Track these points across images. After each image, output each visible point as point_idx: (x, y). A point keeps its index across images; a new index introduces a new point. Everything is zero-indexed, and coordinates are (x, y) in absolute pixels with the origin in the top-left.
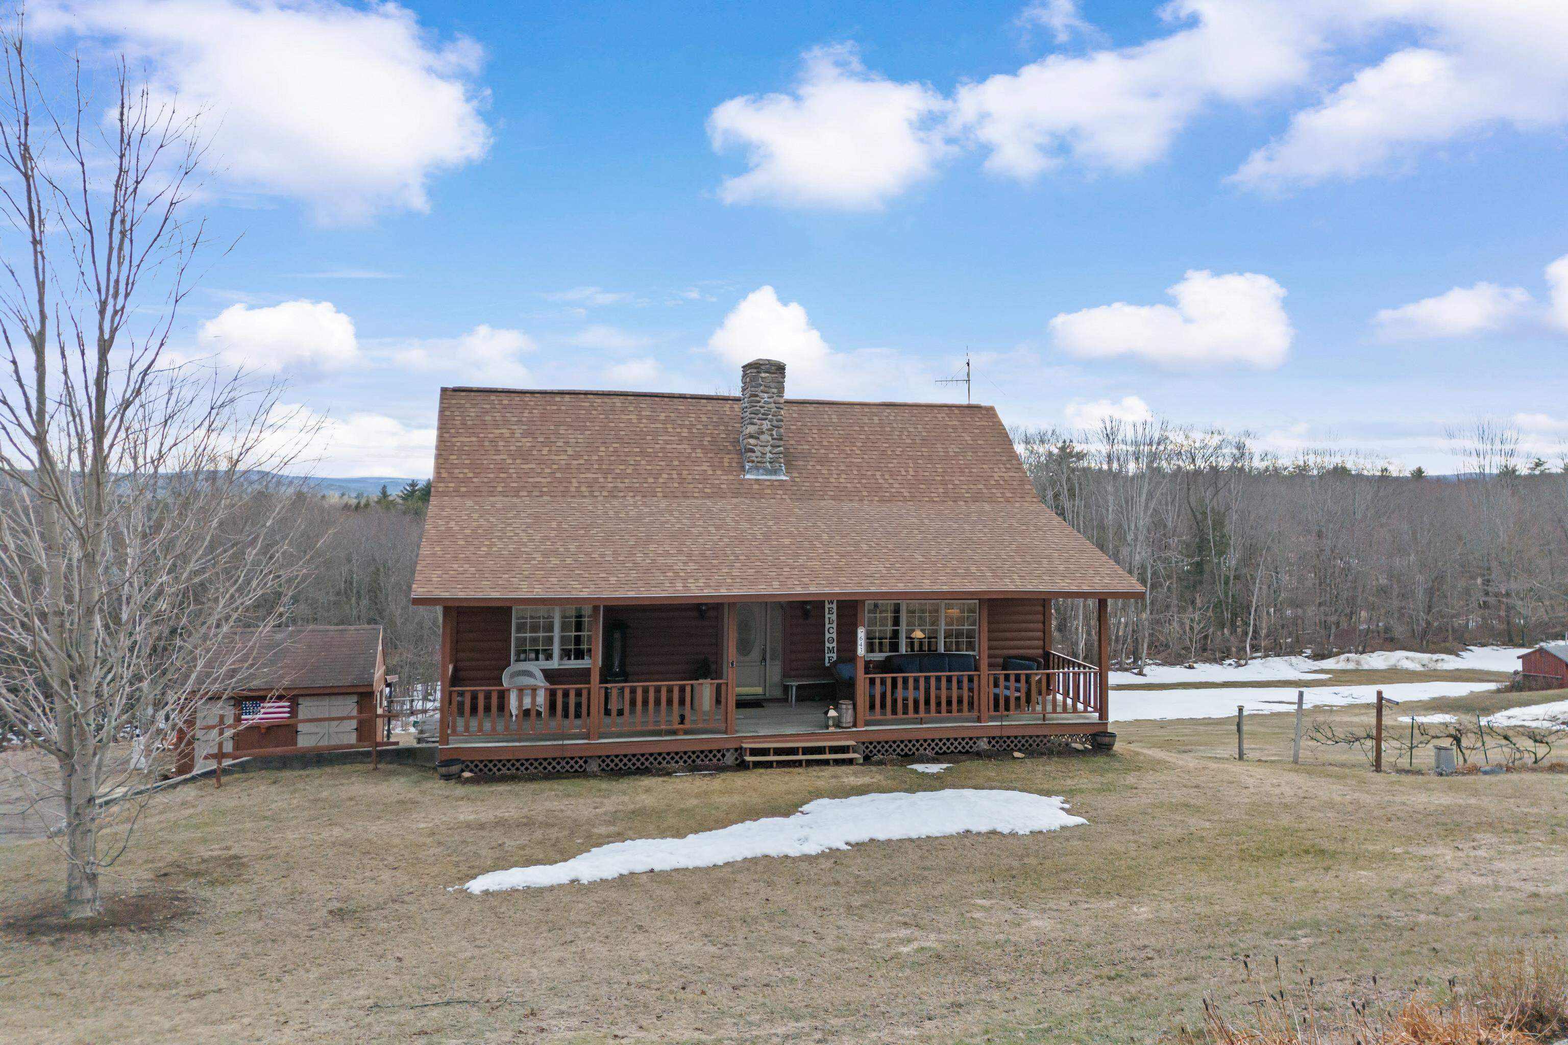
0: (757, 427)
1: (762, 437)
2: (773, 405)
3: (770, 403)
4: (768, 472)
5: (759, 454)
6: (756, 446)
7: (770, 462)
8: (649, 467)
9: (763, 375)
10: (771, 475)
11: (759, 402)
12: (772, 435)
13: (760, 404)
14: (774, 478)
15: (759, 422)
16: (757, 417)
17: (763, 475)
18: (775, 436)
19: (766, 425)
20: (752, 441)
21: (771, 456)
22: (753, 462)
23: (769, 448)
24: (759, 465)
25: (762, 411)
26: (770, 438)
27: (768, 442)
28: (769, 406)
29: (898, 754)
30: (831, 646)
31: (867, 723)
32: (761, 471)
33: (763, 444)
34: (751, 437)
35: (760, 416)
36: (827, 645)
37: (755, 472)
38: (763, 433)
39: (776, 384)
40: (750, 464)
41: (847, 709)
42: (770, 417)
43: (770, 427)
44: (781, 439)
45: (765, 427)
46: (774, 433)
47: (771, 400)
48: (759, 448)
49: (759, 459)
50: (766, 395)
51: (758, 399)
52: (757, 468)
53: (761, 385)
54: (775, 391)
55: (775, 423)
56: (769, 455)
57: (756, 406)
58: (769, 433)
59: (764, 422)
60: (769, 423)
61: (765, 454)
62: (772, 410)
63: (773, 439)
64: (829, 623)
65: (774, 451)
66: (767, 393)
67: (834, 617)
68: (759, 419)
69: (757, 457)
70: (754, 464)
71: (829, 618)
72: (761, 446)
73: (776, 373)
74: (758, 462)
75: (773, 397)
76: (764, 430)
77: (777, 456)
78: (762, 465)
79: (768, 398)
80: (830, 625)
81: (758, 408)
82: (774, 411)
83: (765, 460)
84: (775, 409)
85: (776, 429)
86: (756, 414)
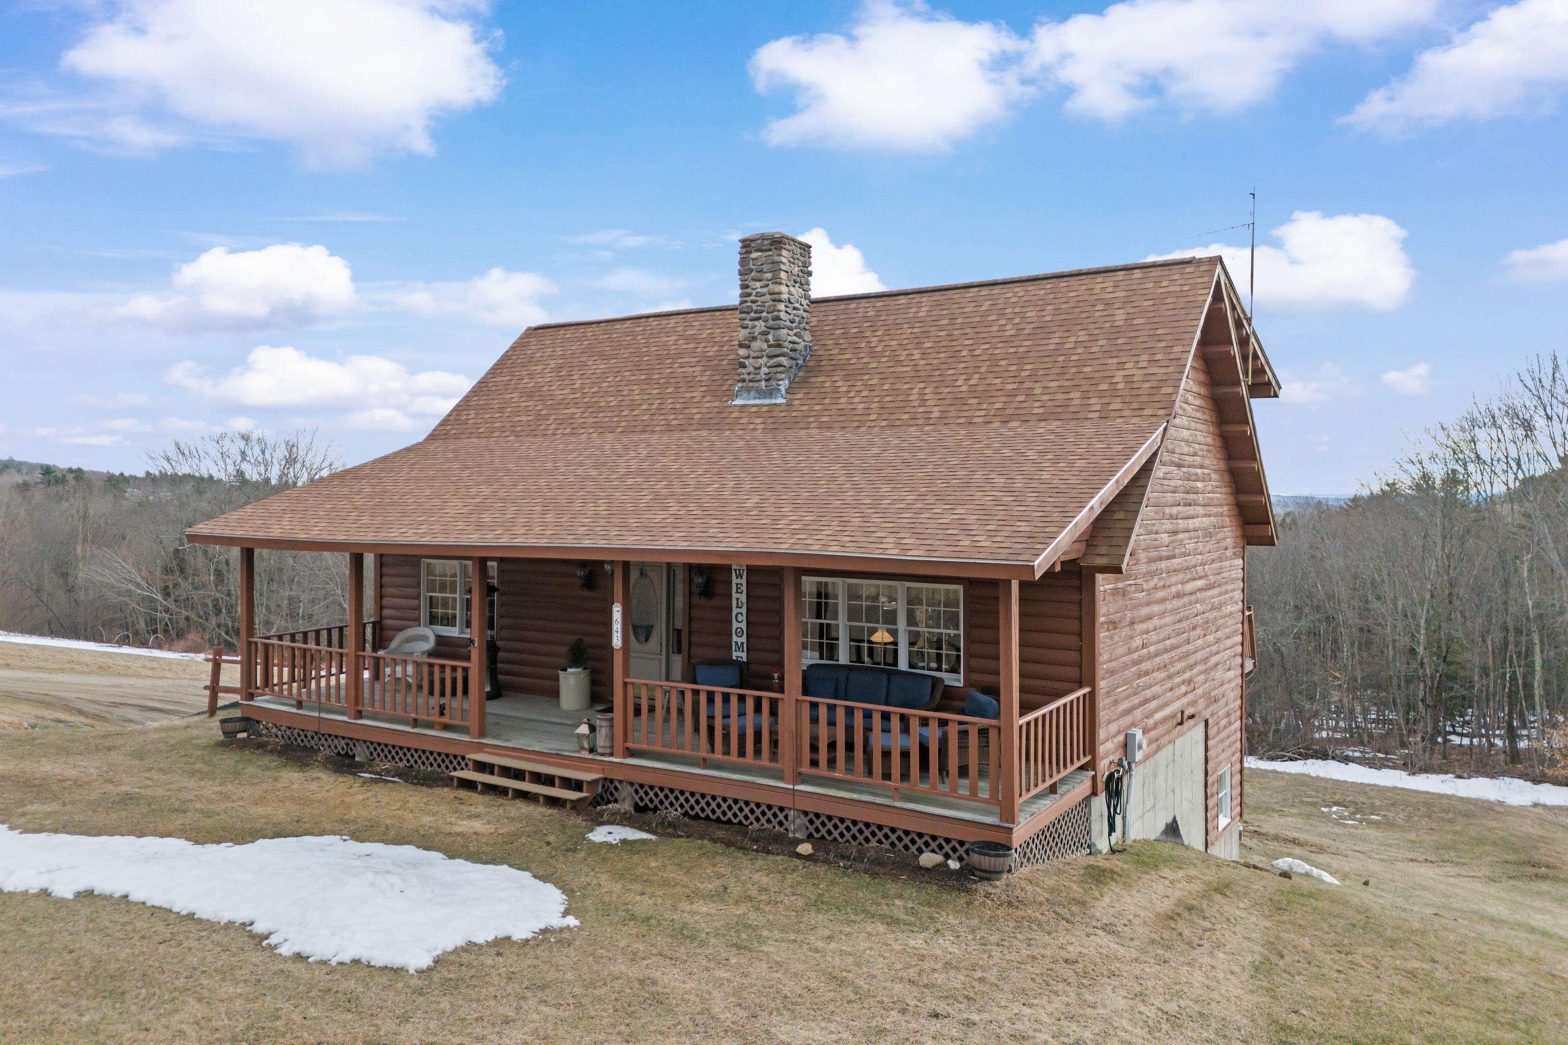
0: (748, 331)
1: (756, 345)
2: (768, 297)
3: (764, 295)
4: (762, 394)
5: (751, 369)
6: (747, 357)
7: (767, 380)
9: (754, 255)
10: (765, 398)
11: (751, 295)
12: (767, 341)
13: (753, 298)
14: (767, 401)
15: (750, 323)
16: (748, 317)
17: (755, 398)
18: (772, 342)
19: (760, 326)
20: (742, 352)
21: (767, 370)
22: (744, 381)
23: (765, 359)
24: (751, 384)
25: (755, 307)
26: (765, 346)
27: (762, 350)
28: (762, 299)
32: (752, 393)
33: (755, 354)
34: (741, 346)
35: (753, 315)
37: (745, 395)
38: (754, 339)
39: (769, 266)
40: (740, 385)
42: (764, 314)
44: (779, 346)
45: (757, 331)
46: (770, 337)
47: (765, 290)
48: (751, 360)
49: (751, 376)
50: (758, 284)
51: (749, 290)
52: (748, 390)
53: (752, 271)
54: (769, 276)
55: (771, 323)
56: (764, 370)
57: (746, 302)
58: (763, 337)
59: (756, 323)
60: (763, 324)
61: (759, 368)
62: (767, 304)
63: (770, 346)
64: (737, 607)
65: (769, 364)
66: (760, 280)
67: (743, 598)
68: (751, 320)
69: (749, 374)
70: (744, 384)
71: (737, 599)
72: (754, 358)
73: (770, 250)
74: (750, 381)
75: (767, 285)
76: (756, 334)
77: (774, 370)
78: (756, 384)
79: (762, 287)
80: (739, 610)
81: (749, 304)
82: (769, 306)
83: (758, 377)
84: (771, 303)
85: (772, 332)
86: (749, 313)
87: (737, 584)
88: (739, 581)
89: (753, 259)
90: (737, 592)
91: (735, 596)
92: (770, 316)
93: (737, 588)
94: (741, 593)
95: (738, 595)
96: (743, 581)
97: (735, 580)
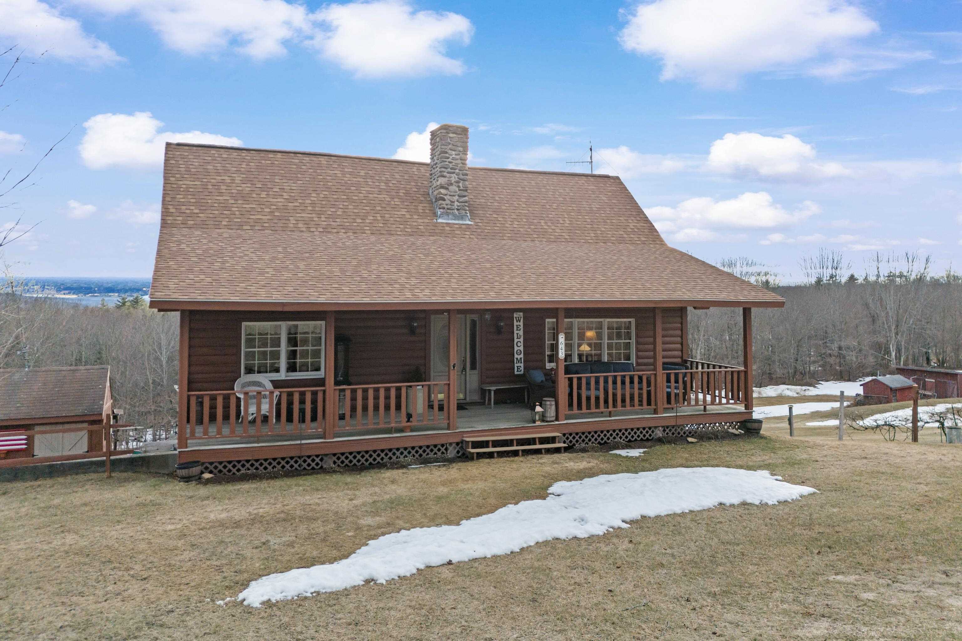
0: (447, 179)
1: (451, 188)
2: (459, 161)
3: (457, 160)
4: (456, 217)
5: (449, 202)
6: (446, 195)
7: (458, 210)
8: (355, 211)
10: (458, 220)
11: (448, 158)
12: (459, 187)
13: (449, 160)
14: (461, 222)
15: (448, 175)
16: (446, 171)
17: (452, 219)
18: (462, 188)
19: (454, 178)
20: (443, 191)
21: (459, 204)
22: (444, 208)
23: (457, 197)
24: (449, 211)
25: (451, 165)
26: (457, 189)
27: (456, 192)
28: (456, 162)
29: (599, 443)
30: (519, 357)
31: (568, 417)
32: (450, 216)
33: (452, 194)
34: (442, 187)
35: (449, 170)
36: (516, 356)
37: (446, 217)
38: (451, 184)
40: (442, 210)
41: (551, 405)
42: (457, 171)
43: (457, 179)
44: (466, 191)
45: (453, 180)
46: (461, 185)
47: (458, 157)
48: (449, 197)
49: (449, 207)
50: (454, 153)
51: (447, 155)
52: (448, 214)
53: (450, 144)
55: (461, 177)
56: (456, 203)
57: (446, 161)
58: (457, 184)
59: (452, 175)
60: (456, 176)
61: (454, 202)
62: (459, 165)
63: (459, 190)
64: (517, 338)
65: (461, 200)
66: (455, 151)
67: (521, 333)
68: (448, 173)
69: (447, 205)
70: (444, 210)
71: (517, 334)
72: (450, 195)
73: (461, 134)
74: (448, 209)
75: (459, 155)
76: (453, 182)
77: (463, 204)
78: (451, 211)
79: (456, 155)
80: (518, 340)
81: (447, 163)
82: (460, 167)
83: (453, 207)
84: (461, 165)
85: (462, 182)
86: (446, 168)
87: (517, 326)
88: (518, 323)
89: (450, 137)
90: (517, 330)
91: (515, 332)
92: (461, 172)
93: (517, 328)
94: (520, 330)
95: (518, 332)
96: (521, 323)
97: (515, 323)
